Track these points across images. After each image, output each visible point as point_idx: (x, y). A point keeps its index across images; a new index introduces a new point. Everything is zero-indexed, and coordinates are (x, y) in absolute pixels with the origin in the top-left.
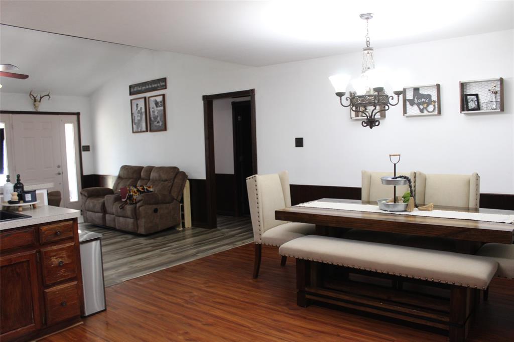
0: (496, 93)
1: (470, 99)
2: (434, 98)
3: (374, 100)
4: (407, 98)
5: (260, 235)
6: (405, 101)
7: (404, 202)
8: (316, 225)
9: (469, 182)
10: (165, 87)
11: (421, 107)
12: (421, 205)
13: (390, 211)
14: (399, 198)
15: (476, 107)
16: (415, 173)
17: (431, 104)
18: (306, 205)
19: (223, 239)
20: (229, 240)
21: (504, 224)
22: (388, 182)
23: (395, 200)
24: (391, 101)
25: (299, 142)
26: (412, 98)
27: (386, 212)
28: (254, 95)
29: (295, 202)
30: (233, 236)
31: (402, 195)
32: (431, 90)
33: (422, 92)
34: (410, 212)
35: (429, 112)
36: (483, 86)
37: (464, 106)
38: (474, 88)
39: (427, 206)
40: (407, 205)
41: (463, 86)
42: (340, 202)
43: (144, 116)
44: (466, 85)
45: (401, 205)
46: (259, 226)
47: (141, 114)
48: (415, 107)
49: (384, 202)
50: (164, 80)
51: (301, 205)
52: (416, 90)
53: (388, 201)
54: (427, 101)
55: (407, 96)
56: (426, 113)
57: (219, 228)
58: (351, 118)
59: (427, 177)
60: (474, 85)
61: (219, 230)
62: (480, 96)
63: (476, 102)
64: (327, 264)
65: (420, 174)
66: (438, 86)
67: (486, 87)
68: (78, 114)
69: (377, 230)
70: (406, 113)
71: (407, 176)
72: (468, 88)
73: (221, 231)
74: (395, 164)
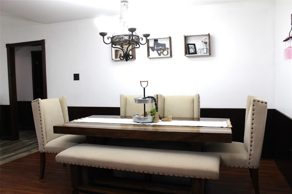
0: (206, 43)
1: (191, 47)
2: (168, 46)
3: (129, 39)
4: (150, 46)
5: (44, 145)
6: (148, 48)
7: (151, 115)
8: (86, 136)
9: (193, 100)
11: (159, 52)
12: (164, 117)
13: (142, 123)
14: (147, 113)
15: (194, 52)
16: (157, 95)
17: (166, 50)
18: (79, 120)
19: (22, 148)
20: (26, 148)
21: (222, 128)
22: (140, 101)
23: (145, 114)
24: (141, 41)
25: (76, 77)
26: (153, 46)
27: (139, 124)
28: (45, 44)
29: (71, 119)
30: (30, 145)
31: (150, 111)
32: (166, 41)
33: (160, 42)
34: (156, 123)
35: (164, 55)
36: (198, 39)
37: (187, 51)
38: (193, 40)
39: (168, 118)
40: (154, 117)
41: (186, 38)
42: (105, 118)
44: (187, 38)
45: (150, 118)
46: (43, 138)
48: (155, 52)
49: (137, 116)
51: (75, 121)
52: (156, 41)
53: (139, 115)
54: (163, 48)
55: (150, 44)
56: (162, 56)
57: (21, 139)
58: (112, 59)
59: (165, 98)
60: (192, 38)
61: (21, 141)
62: (196, 45)
63: (194, 49)
64: (95, 168)
65: (161, 96)
66: (170, 38)
67: (200, 40)
69: (133, 138)
70: (149, 56)
71: (153, 96)
72: (189, 40)
73: (22, 141)
74: (144, 88)
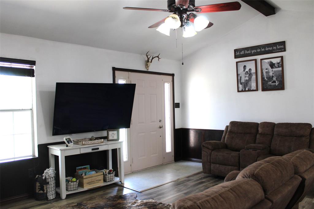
10: (284, 50)
43: (254, 77)
47: (250, 75)
50: (283, 43)
68: (173, 75)
